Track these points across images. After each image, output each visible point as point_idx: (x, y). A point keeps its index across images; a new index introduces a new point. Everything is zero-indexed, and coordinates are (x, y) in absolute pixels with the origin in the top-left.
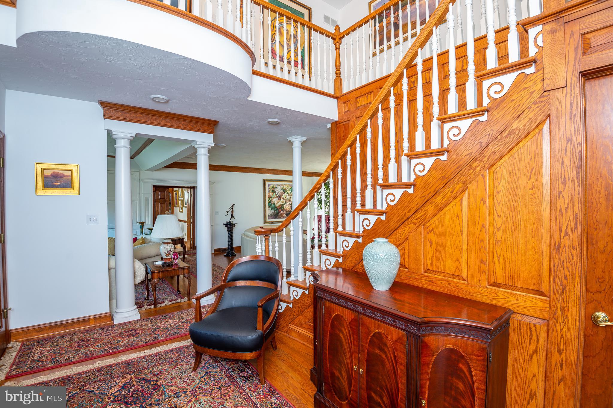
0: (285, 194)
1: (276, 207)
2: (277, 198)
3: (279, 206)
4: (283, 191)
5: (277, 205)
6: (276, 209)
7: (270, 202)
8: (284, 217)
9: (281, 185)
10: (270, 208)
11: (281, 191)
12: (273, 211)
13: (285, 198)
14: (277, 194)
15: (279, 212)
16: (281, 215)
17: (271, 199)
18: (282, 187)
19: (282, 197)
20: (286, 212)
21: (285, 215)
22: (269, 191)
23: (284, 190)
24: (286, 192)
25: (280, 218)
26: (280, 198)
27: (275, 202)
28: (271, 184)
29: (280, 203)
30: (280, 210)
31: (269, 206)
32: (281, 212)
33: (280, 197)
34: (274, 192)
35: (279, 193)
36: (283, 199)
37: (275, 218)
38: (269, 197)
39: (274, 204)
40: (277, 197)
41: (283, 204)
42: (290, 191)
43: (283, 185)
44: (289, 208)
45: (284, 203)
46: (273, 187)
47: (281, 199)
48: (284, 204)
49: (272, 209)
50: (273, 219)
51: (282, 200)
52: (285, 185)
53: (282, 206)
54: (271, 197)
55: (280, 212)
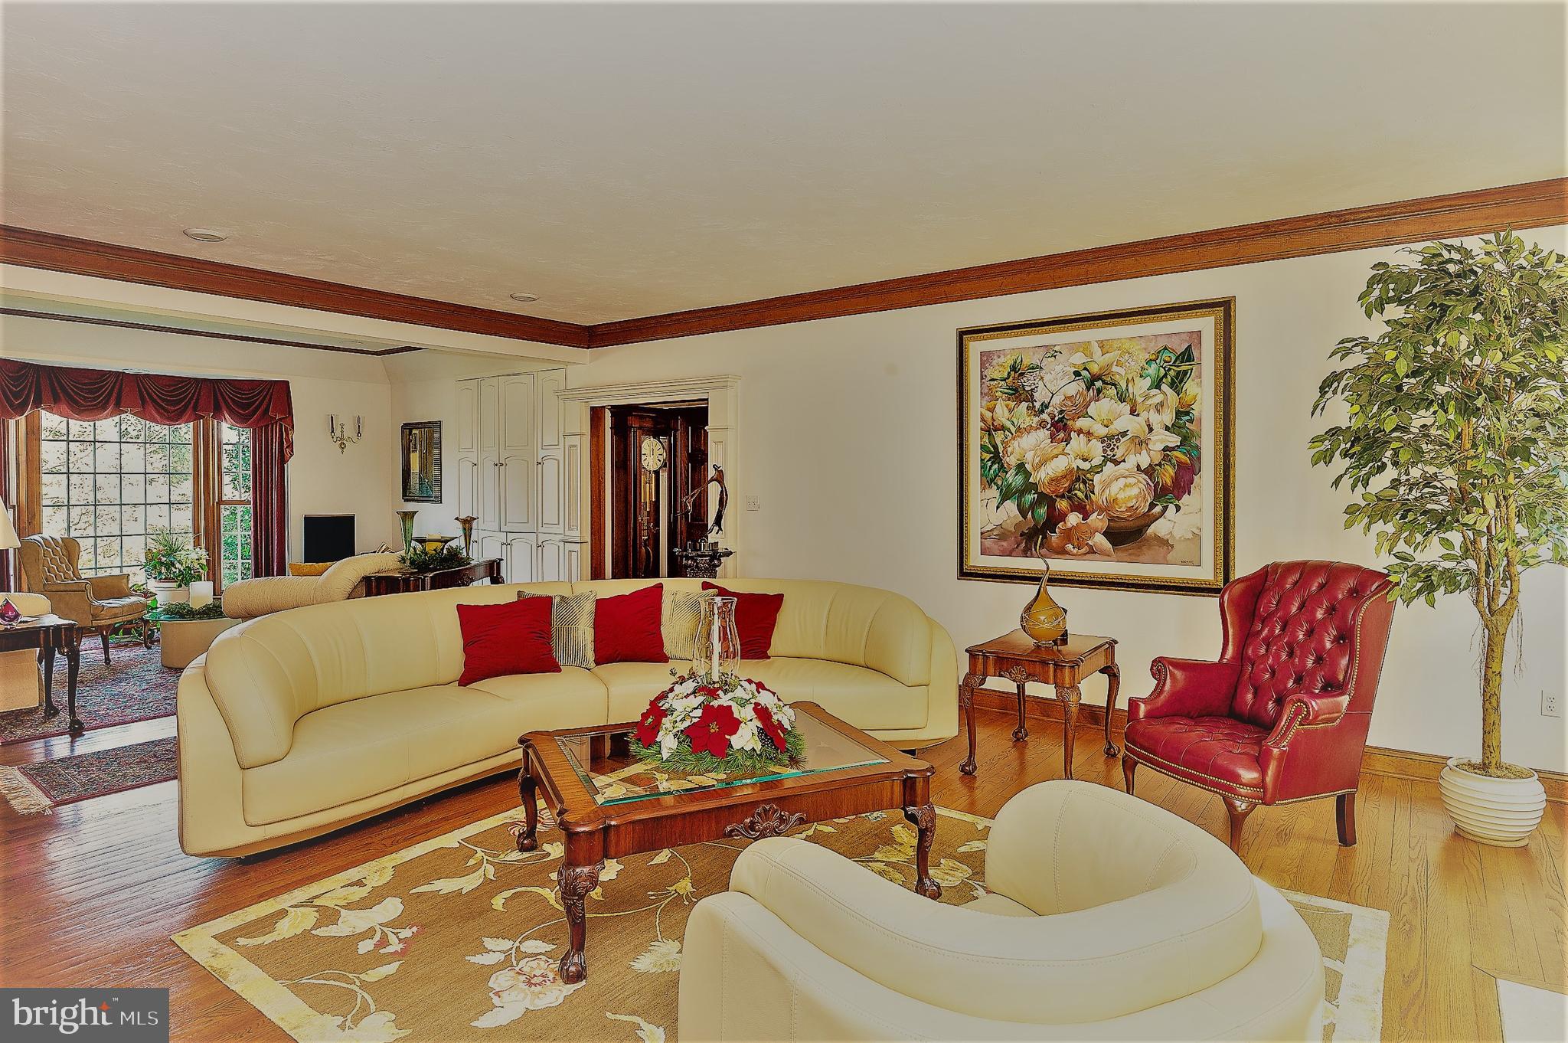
0: (1104, 407)
1: (1034, 486)
2: (1043, 434)
3: (1055, 480)
4: (1089, 385)
5: (1042, 476)
6: (1030, 497)
7: (996, 458)
8: (1092, 551)
9: (1074, 348)
10: (994, 492)
11: (1076, 388)
12: (1011, 506)
13: (1103, 431)
14: (1045, 406)
15: (1054, 519)
16: (1068, 535)
17: (999, 437)
18: (1079, 359)
19: (1081, 423)
20: (1111, 520)
21: (1100, 540)
22: (988, 394)
23: (1096, 382)
24: (1113, 391)
25: (1061, 552)
26: (1065, 428)
27: (1029, 456)
28: (999, 353)
29: (1059, 466)
30: (1063, 504)
31: (988, 482)
32: (1074, 519)
33: (1060, 428)
34: (1019, 394)
35: (1057, 400)
36: (1089, 434)
37: (1026, 553)
38: (990, 429)
39: (1021, 467)
40: (1042, 425)
41: (1086, 466)
42: (1148, 382)
43: (1085, 347)
44: (1135, 491)
45: (1098, 461)
46: (1014, 368)
47: (1068, 440)
48: (1098, 469)
49: (1005, 496)
50: (1010, 554)
51: (1077, 443)
52: (1102, 344)
53: (1080, 477)
54: (1003, 428)
55: (1063, 517)
